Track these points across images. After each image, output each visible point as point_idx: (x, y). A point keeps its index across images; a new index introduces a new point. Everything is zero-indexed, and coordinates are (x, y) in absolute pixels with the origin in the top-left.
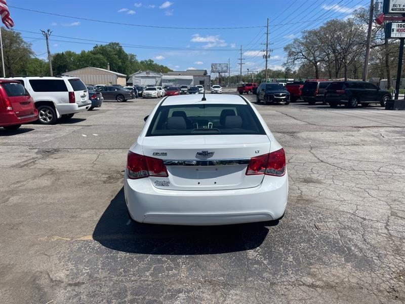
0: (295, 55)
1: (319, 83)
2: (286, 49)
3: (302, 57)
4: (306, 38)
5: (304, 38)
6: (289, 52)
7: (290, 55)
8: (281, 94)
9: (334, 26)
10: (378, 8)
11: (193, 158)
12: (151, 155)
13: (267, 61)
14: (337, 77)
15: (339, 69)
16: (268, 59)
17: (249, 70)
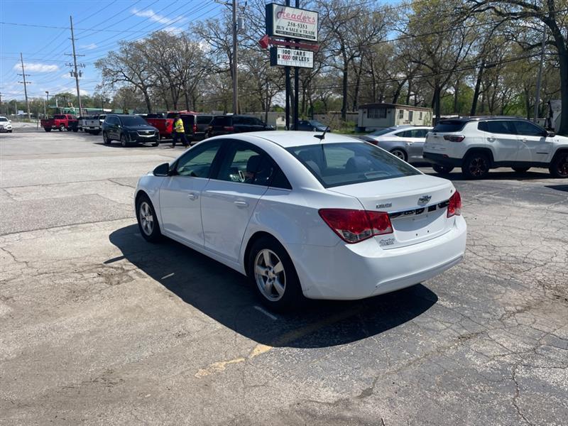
0: (113, 76)
1: (195, 116)
2: (98, 64)
3: (124, 78)
4: (126, 51)
5: (123, 52)
6: (104, 70)
7: (106, 73)
8: (147, 131)
9: (162, 40)
10: (241, 26)
11: (416, 206)
12: (374, 209)
13: (77, 80)
14: (175, 109)
15: (177, 98)
16: (79, 78)
17: (49, 94)
